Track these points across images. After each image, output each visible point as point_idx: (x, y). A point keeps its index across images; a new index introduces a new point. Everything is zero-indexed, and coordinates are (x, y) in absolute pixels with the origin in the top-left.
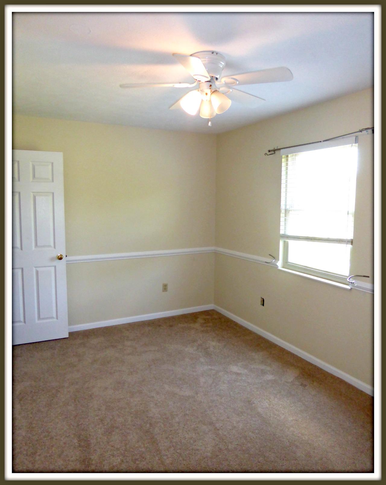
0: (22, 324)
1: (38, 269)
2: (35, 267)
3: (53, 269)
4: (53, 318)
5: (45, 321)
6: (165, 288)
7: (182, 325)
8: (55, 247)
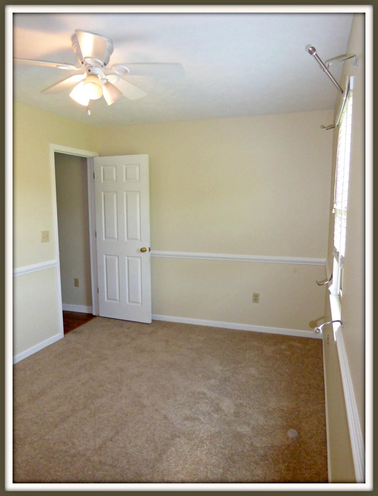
0: (118, 302)
1: (129, 258)
2: (127, 256)
3: (139, 260)
4: (138, 303)
5: (134, 304)
6: (256, 298)
7: (255, 343)
8: (141, 241)
